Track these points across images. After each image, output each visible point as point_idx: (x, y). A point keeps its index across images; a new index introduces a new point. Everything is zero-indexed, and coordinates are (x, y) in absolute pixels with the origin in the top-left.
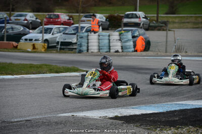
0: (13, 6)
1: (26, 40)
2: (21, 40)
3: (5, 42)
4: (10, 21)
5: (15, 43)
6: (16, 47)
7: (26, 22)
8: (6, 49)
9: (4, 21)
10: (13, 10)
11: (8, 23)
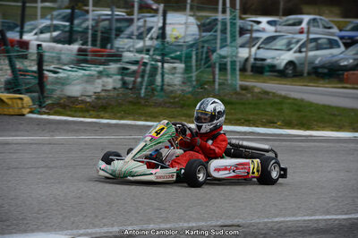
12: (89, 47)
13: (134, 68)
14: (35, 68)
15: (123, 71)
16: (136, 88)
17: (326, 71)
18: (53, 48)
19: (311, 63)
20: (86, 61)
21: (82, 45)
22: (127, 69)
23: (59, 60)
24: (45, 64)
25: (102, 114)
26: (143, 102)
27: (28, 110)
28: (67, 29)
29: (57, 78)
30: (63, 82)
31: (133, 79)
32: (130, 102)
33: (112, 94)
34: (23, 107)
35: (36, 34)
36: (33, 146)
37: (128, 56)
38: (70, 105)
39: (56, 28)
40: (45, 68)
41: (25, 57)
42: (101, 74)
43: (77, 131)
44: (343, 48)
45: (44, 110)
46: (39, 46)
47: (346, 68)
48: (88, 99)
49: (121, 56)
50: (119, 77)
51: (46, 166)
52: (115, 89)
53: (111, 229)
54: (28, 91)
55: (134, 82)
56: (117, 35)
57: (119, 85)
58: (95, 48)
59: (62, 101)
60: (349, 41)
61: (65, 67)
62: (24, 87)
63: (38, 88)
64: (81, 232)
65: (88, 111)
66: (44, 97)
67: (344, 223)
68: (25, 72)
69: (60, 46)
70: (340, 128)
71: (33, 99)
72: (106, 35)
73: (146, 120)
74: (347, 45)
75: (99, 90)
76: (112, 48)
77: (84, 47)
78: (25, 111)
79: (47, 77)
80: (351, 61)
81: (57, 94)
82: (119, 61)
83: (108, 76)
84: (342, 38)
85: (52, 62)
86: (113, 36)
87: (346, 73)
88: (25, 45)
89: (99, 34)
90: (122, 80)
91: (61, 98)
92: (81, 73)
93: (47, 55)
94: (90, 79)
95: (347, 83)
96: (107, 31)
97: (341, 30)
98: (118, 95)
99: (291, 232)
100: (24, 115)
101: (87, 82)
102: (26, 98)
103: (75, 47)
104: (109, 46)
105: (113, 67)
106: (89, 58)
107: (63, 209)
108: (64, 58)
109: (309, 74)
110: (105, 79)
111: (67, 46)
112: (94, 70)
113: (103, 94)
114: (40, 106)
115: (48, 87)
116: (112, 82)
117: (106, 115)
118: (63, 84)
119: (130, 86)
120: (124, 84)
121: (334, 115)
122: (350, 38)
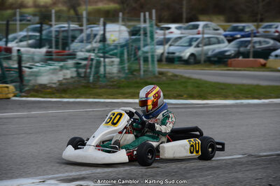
0: (262, 15)
1: (276, 56)
2: (270, 57)
3: (251, 59)
4: (257, 34)
5: (262, 61)
6: (264, 65)
7: (277, 34)
8: (252, 67)
9: (250, 34)
10: (262, 20)
11: (255, 36)
12: (53, 50)
13: (84, 62)
14: (16, 66)
15: (77, 65)
16: (86, 76)
17: (216, 59)
18: (28, 52)
19: (206, 54)
20: (51, 60)
21: (49, 48)
22: (80, 64)
23: (32, 59)
24: (23, 62)
25: (63, 95)
26: (91, 85)
27: (13, 95)
28: (38, 38)
29: (31, 72)
30: (36, 75)
31: (84, 70)
32: (83, 86)
33: (70, 81)
34: (9, 93)
35: (17, 42)
36: (16, 120)
37: (81, 54)
38: (41, 90)
39: (30, 37)
40: (23, 65)
41: (9, 58)
42: (62, 68)
43: (46, 108)
44: (226, 43)
45: (23, 94)
46: (19, 50)
47: (229, 57)
48: (54, 86)
49: (75, 55)
50: (75, 69)
51: (25, 133)
52: (72, 77)
53: (71, 174)
54: (12, 82)
55: (85, 72)
56: (73, 41)
57: (75, 75)
58: (58, 50)
59: (36, 88)
60: (231, 38)
61: (37, 64)
62: (9, 79)
63: (18, 80)
64: (50, 176)
65: (53, 94)
66: (23, 85)
67: (229, 162)
68: (10, 69)
69: (33, 50)
70: (226, 97)
71: (16, 87)
72: (65, 41)
73: (94, 98)
74: (230, 41)
75: (61, 79)
76: (69, 50)
77: (50, 50)
78: (11, 95)
79: (24, 72)
80: (233, 52)
81: (32, 83)
82: (75, 58)
83: (67, 69)
84: (226, 36)
85: (28, 62)
86: (70, 41)
87: (230, 60)
88: (9, 50)
89: (60, 41)
90: (77, 71)
91: (34, 86)
92: (48, 67)
93: (24, 57)
94: (54, 72)
95: (231, 66)
96: (65, 38)
97: (225, 31)
98: (74, 82)
99: (194, 169)
100: (9, 98)
101: (53, 73)
102: (11, 87)
103: (44, 50)
104: (67, 48)
105: (70, 63)
106: (54, 57)
107: (37, 162)
108: (37, 58)
109: (205, 61)
110: (65, 71)
111: (38, 50)
112: (57, 65)
113: (64, 81)
114: (21, 92)
115: (26, 78)
116: (70, 73)
117: (67, 96)
118: (36, 76)
119: (83, 75)
120: (79, 74)
121: (222, 89)
122: (232, 36)
